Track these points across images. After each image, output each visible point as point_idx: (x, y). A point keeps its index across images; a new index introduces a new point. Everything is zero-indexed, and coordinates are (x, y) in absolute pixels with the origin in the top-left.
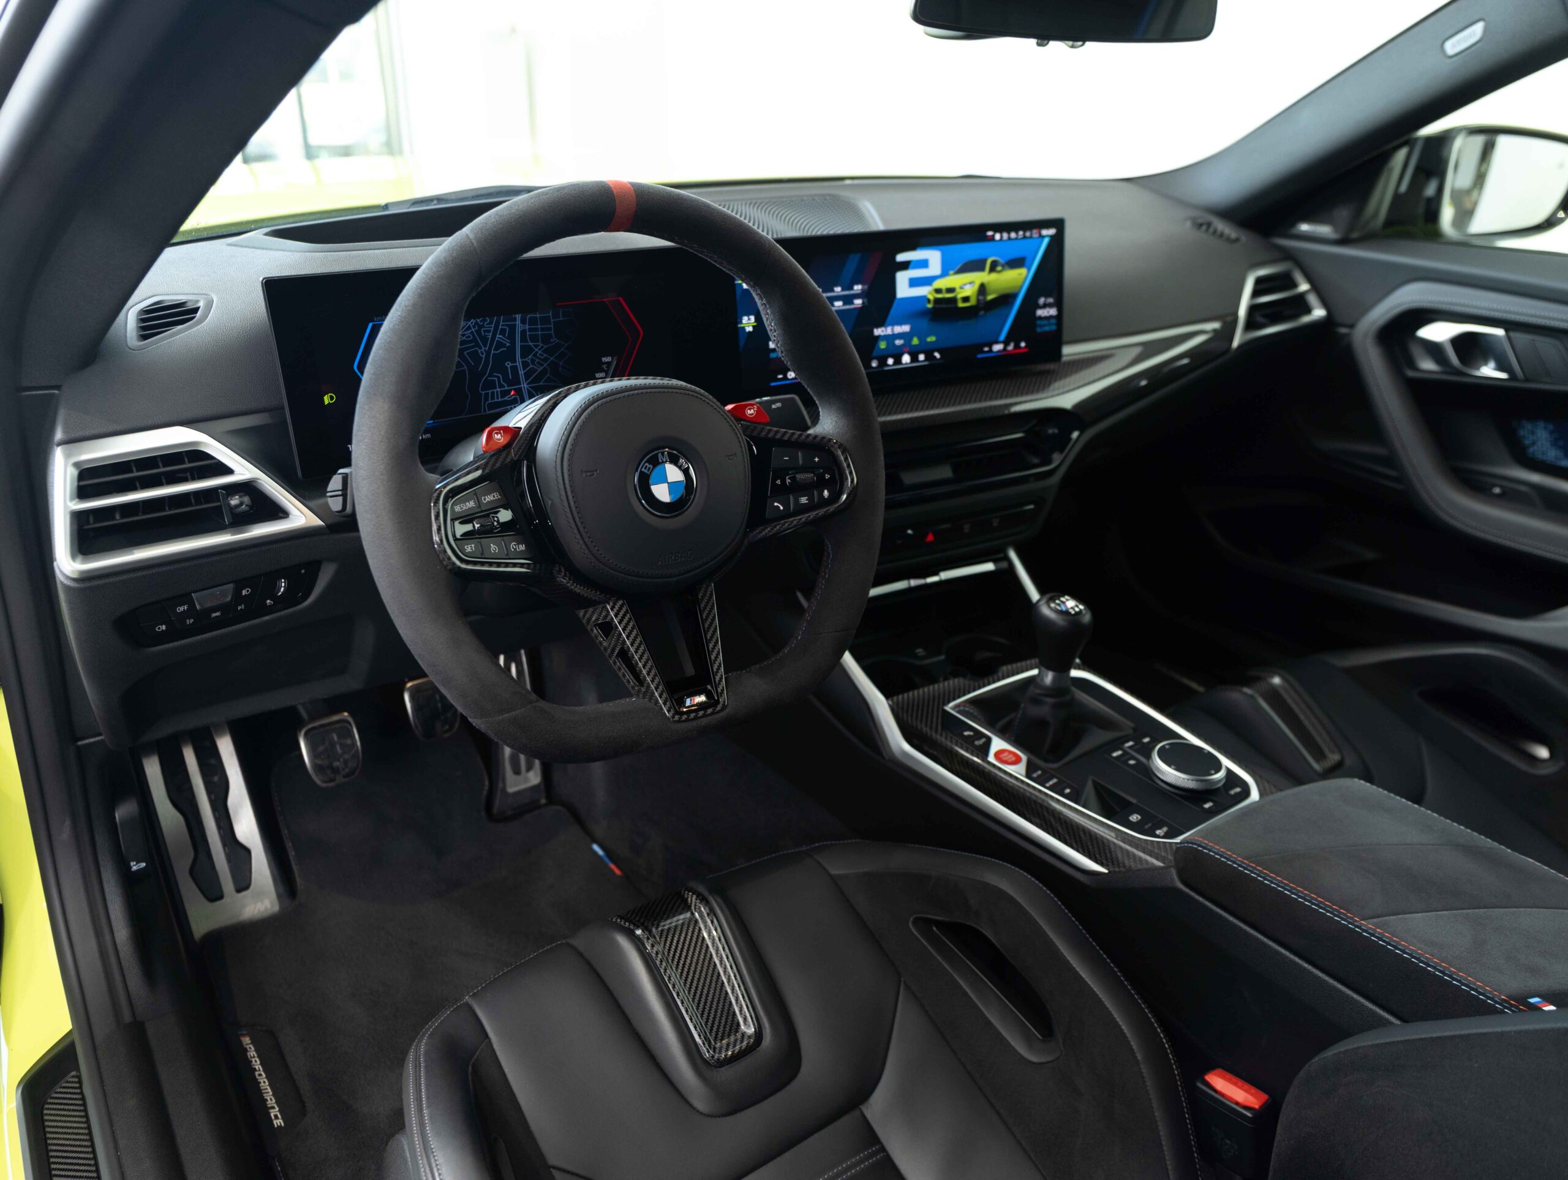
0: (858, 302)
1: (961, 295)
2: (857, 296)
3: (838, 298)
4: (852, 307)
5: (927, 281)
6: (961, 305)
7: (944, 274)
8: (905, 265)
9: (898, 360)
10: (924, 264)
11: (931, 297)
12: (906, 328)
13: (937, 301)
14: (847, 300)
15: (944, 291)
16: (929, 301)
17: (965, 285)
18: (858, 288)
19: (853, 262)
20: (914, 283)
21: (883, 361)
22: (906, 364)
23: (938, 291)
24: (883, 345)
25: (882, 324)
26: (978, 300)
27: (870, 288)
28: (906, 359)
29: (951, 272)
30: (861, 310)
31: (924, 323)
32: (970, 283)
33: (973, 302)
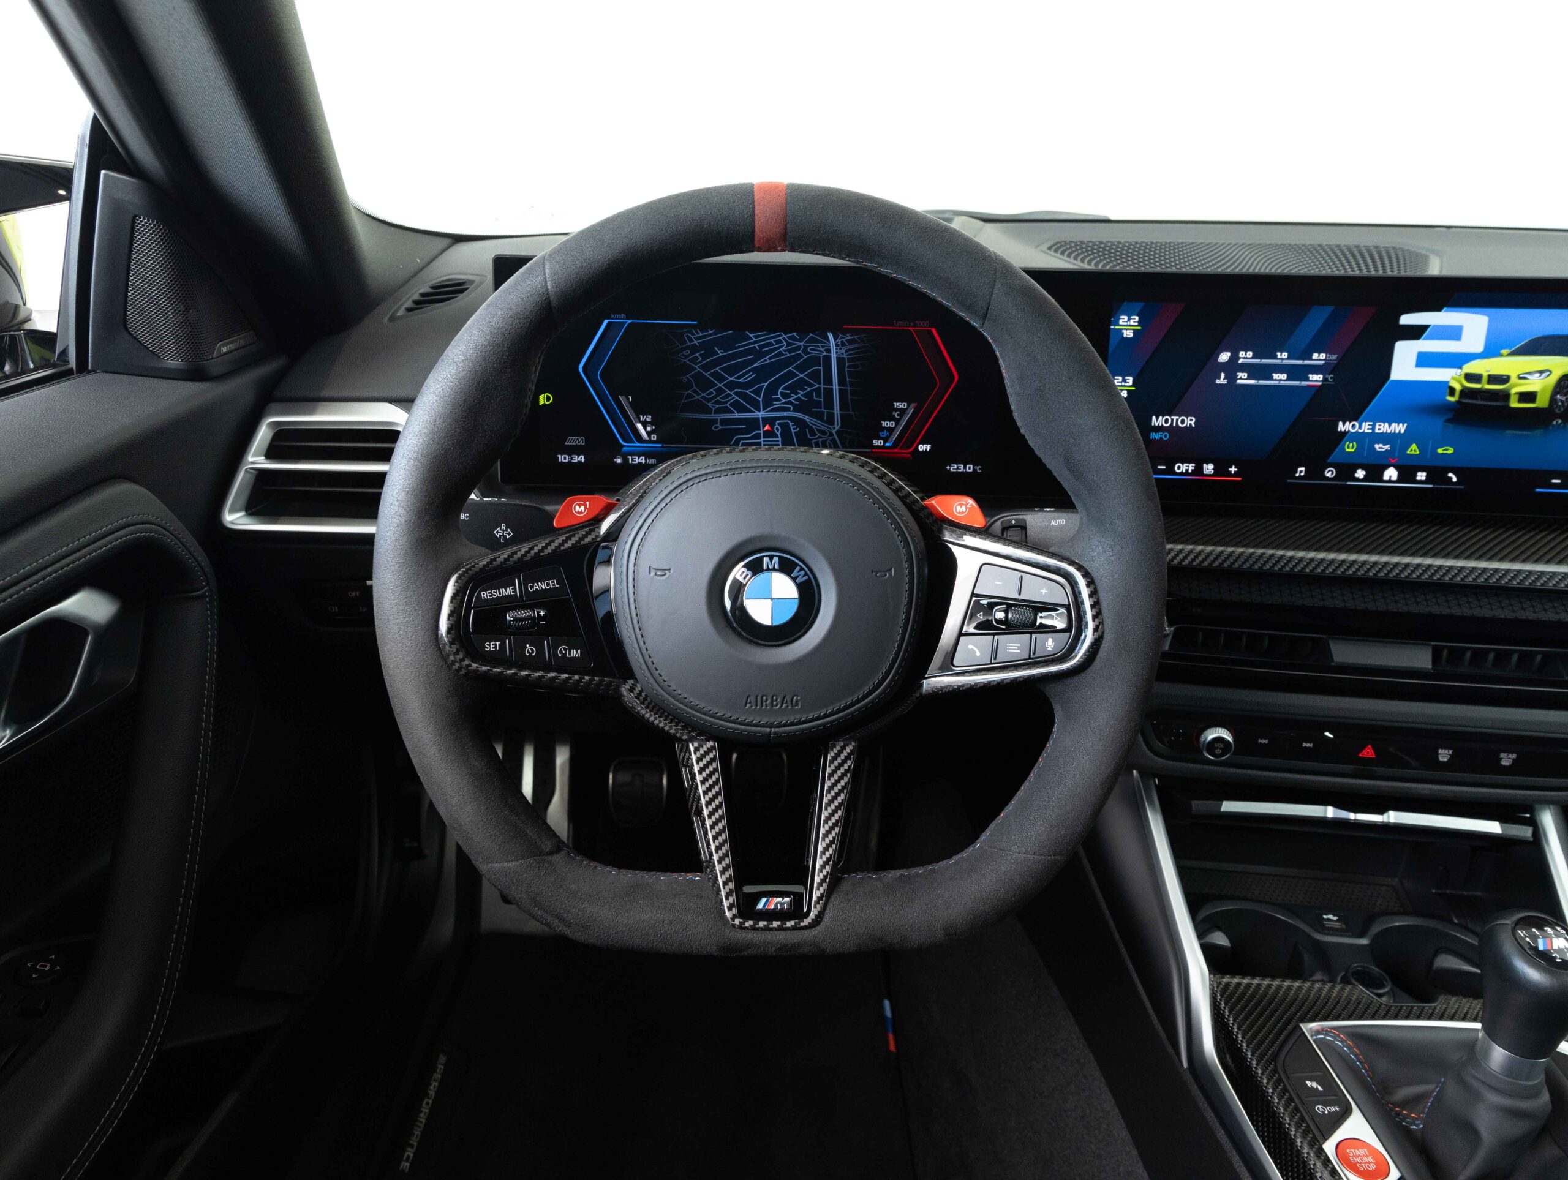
0: (1316, 378)
1: (1517, 387)
2: (1316, 369)
3: (1280, 369)
4: (1304, 383)
5: (1456, 360)
6: (1514, 404)
7: (1491, 351)
8: (1416, 332)
9: (1375, 472)
10: (1454, 333)
11: (1458, 387)
12: (1400, 428)
13: (1465, 392)
14: (1295, 373)
15: (1485, 379)
16: (1452, 391)
17: (1530, 373)
18: (1319, 358)
19: (1318, 317)
20: (1425, 360)
21: (1346, 470)
22: (1390, 481)
23: (1470, 377)
24: (1350, 448)
25: (1355, 416)
26: (1553, 400)
27: (1340, 360)
28: (1391, 474)
29: (1505, 352)
30: (1319, 390)
31: (1437, 424)
32: (1541, 372)
33: (1542, 402)
